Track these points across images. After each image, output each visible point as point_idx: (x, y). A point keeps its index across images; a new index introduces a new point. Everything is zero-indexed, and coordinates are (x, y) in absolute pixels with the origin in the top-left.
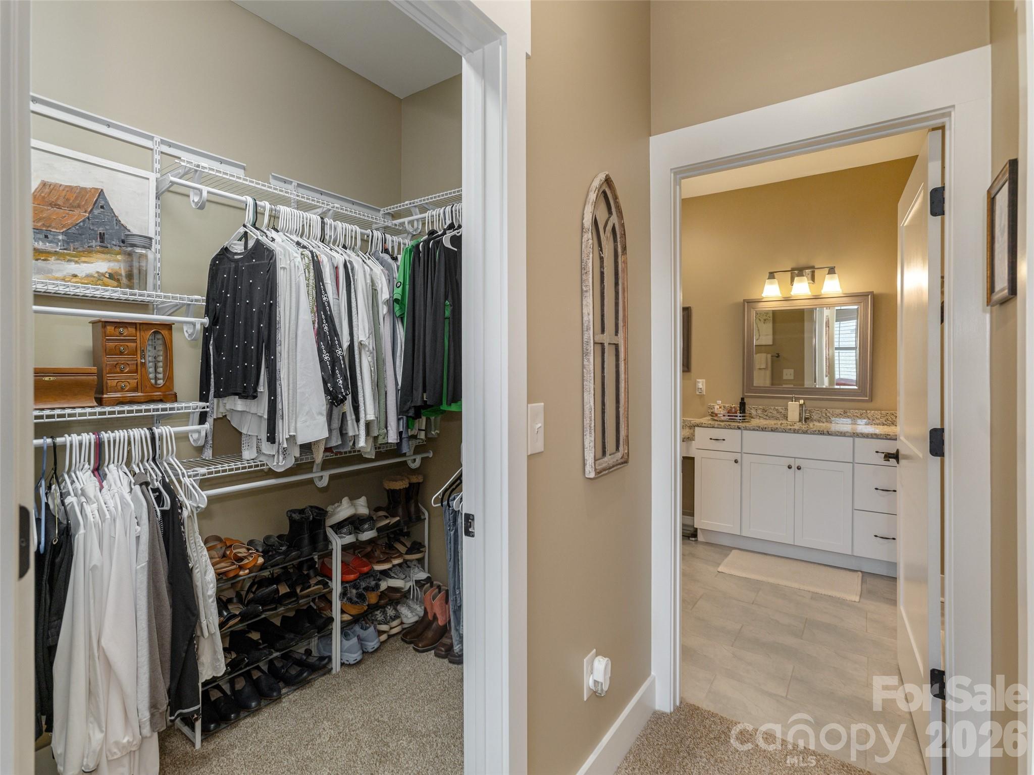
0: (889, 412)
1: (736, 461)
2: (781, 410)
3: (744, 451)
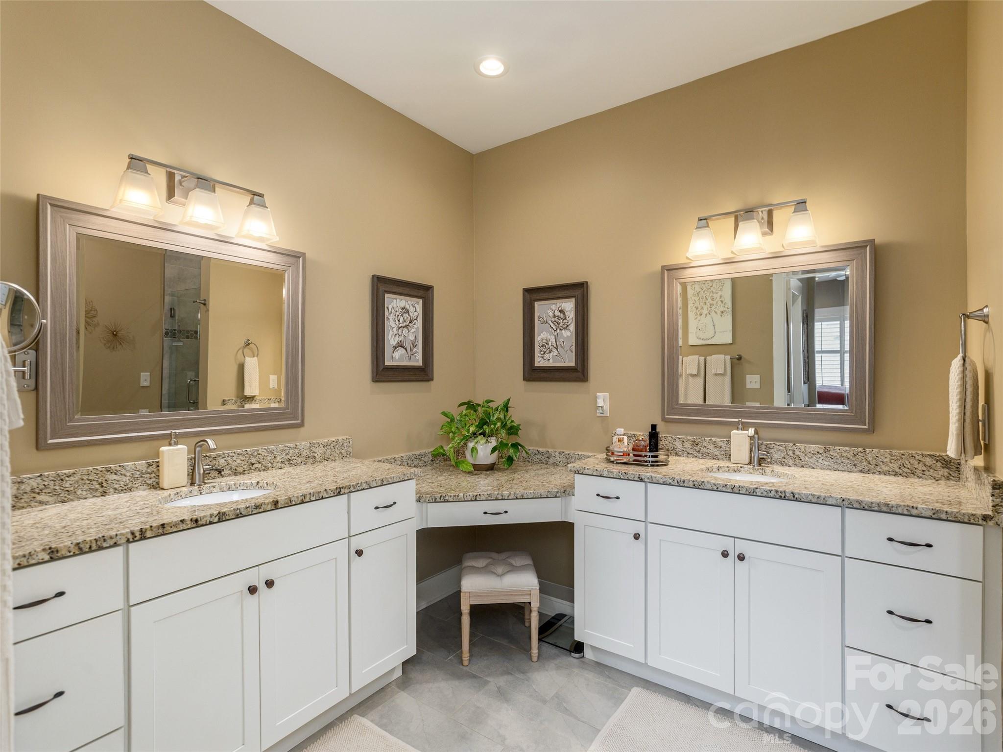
0: (905, 452)
1: (637, 537)
2: (720, 444)
3: (649, 520)
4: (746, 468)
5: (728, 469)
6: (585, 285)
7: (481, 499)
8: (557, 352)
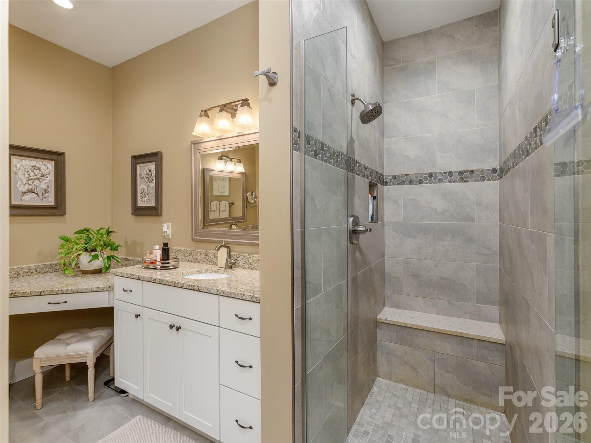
1: (137, 316)
4: (221, 271)
5: (212, 271)
6: (159, 154)
7: (45, 294)
8: (148, 197)
